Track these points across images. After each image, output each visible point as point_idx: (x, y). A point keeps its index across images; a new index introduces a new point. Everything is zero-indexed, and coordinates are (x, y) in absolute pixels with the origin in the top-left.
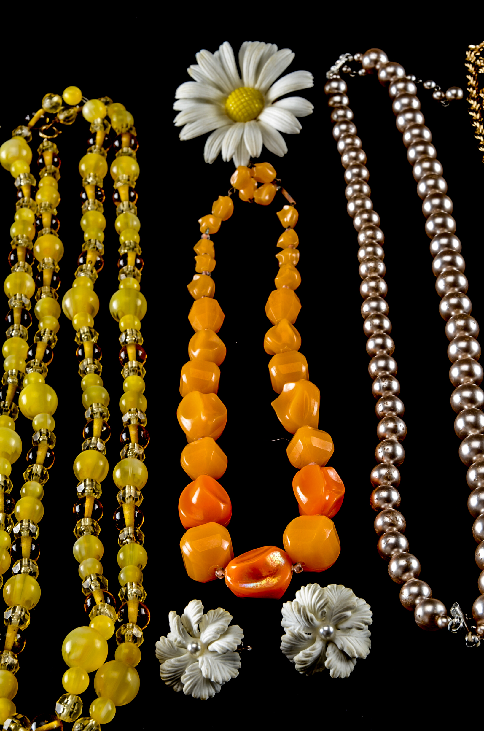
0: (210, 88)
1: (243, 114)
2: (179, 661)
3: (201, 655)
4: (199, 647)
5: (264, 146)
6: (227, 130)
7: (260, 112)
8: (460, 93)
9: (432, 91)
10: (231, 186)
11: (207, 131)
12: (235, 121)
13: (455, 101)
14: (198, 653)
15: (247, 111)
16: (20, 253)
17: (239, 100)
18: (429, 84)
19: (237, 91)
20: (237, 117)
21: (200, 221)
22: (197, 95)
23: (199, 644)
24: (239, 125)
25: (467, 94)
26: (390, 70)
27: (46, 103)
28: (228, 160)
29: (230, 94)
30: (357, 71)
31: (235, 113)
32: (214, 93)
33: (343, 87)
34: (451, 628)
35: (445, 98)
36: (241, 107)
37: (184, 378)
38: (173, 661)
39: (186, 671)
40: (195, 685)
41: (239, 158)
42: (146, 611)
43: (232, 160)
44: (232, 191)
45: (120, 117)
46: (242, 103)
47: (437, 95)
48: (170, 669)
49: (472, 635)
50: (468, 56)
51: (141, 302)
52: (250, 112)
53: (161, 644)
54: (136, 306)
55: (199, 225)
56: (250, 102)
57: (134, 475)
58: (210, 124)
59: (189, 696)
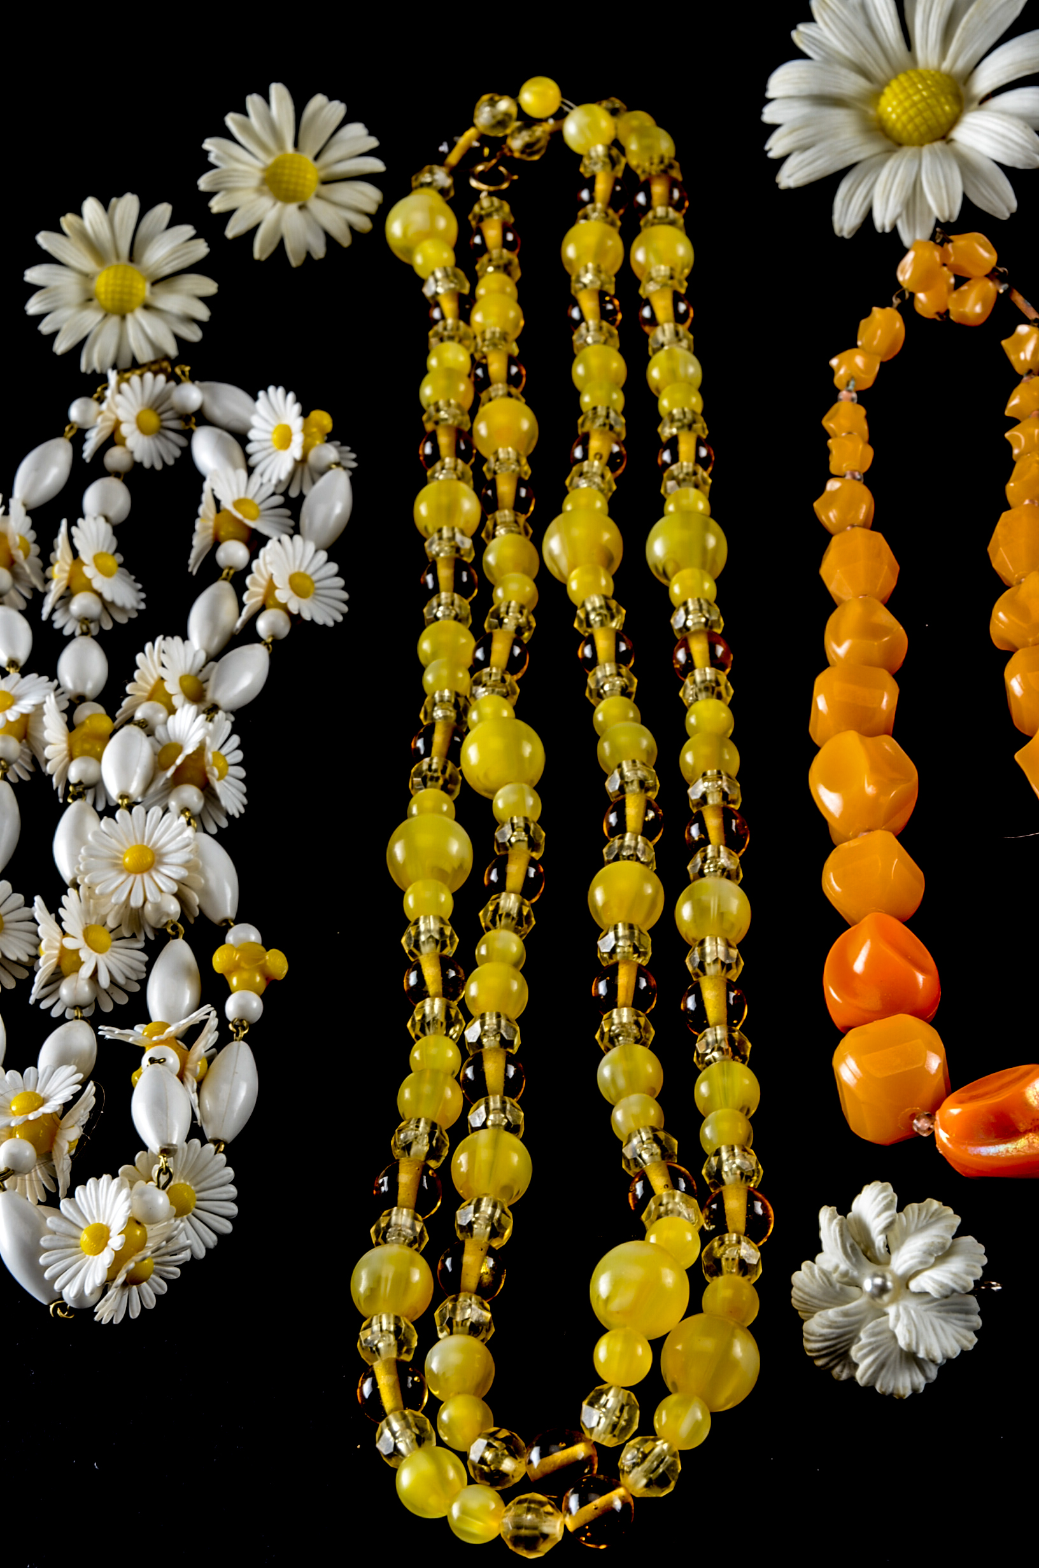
0: (844, 72)
1: (917, 128)
2: (846, 1314)
3: (893, 1300)
4: (889, 1284)
5: (965, 199)
6: (882, 164)
7: (954, 122)
10: (898, 285)
11: (840, 166)
12: (898, 145)
14: (886, 1298)
15: (925, 120)
16: (446, 442)
17: (909, 97)
19: (902, 78)
20: (905, 135)
21: (834, 362)
22: (815, 89)
23: (889, 1277)
24: (908, 152)
27: (484, 116)
28: (888, 230)
29: (886, 84)
31: (899, 126)
32: (851, 84)
36: (912, 112)
37: (821, 703)
38: (832, 1313)
39: (862, 1335)
40: (882, 1366)
41: (911, 224)
42: (764, 1207)
43: (895, 229)
44: (901, 295)
45: (647, 142)
46: (914, 104)
48: (825, 1331)
51: (715, 540)
52: (932, 122)
53: (804, 1278)
54: (704, 549)
55: (831, 372)
56: (931, 101)
57: (721, 915)
58: (846, 151)
59: (870, 1389)
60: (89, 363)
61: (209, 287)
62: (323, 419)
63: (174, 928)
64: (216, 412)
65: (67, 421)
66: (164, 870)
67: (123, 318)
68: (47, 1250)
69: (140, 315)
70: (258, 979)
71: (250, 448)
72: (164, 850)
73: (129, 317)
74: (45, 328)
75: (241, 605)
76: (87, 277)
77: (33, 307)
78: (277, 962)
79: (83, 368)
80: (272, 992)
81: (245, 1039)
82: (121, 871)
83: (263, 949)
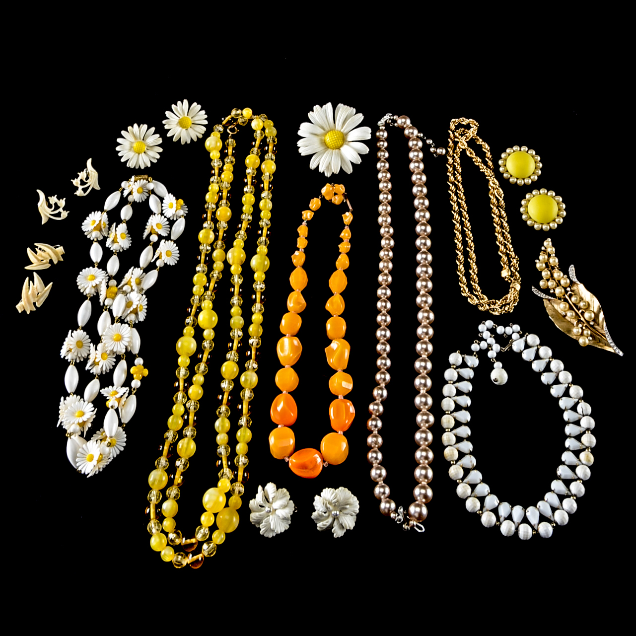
0: (319, 128)
1: (333, 146)
2: (260, 515)
3: (272, 514)
4: (271, 510)
5: (341, 168)
6: (325, 152)
7: (341, 146)
8: (444, 151)
9: (430, 146)
10: (321, 194)
11: (314, 153)
12: (328, 148)
13: (440, 156)
14: (270, 513)
15: (335, 145)
16: (209, 215)
17: (331, 136)
18: (429, 141)
19: (331, 131)
20: (330, 147)
21: (303, 212)
22: (311, 132)
23: (272, 508)
24: (330, 151)
25: (447, 152)
26: (411, 131)
27: (234, 112)
28: (322, 172)
29: (328, 132)
30: (394, 124)
31: (329, 145)
32: (320, 131)
33: (386, 134)
34: (397, 521)
35: (436, 152)
36: (333, 142)
37: (283, 322)
38: (257, 514)
39: (263, 522)
40: (266, 531)
41: (328, 171)
42: (247, 474)
43: (324, 172)
44: (321, 196)
45: (270, 130)
46: (333, 141)
47: (432, 150)
48: (255, 518)
49: (407, 525)
50: (451, 126)
51: (267, 262)
52: (337, 146)
53: (253, 503)
54: (264, 264)
55: (302, 215)
56: (338, 141)
57: (251, 383)
58: (315, 149)
59: (263, 535)
60: (129, 165)
61: (161, 150)
62: (181, 201)
63: (123, 356)
64: (156, 191)
65: (121, 187)
66: (123, 342)
67: (139, 154)
68: (78, 457)
69: (143, 154)
70: (141, 375)
71: (163, 205)
72: (124, 336)
73: (140, 154)
74: (120, 155)
75: (154, 254)
76: (132, 143)
77: (118, 149)
78: (146, 372)
79: (127, 166)
80: (143, 380)
81: (134, 394)
82: (113, 340)
83: (143, 367)
